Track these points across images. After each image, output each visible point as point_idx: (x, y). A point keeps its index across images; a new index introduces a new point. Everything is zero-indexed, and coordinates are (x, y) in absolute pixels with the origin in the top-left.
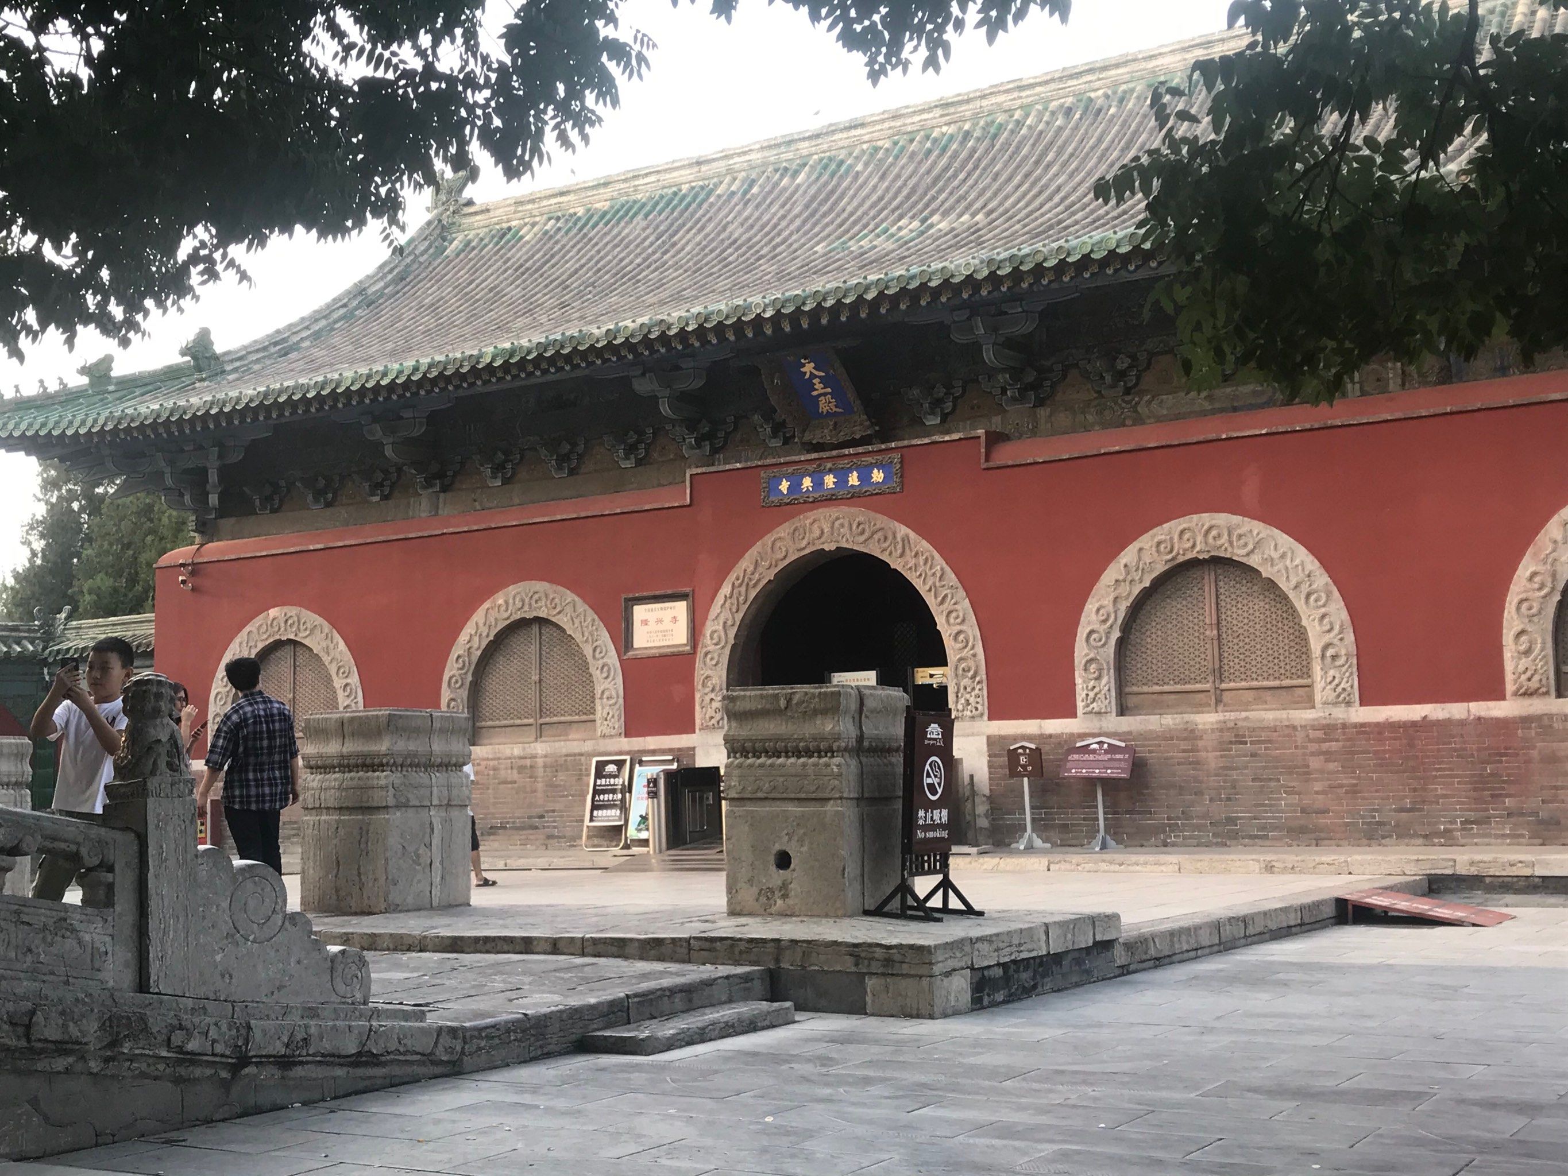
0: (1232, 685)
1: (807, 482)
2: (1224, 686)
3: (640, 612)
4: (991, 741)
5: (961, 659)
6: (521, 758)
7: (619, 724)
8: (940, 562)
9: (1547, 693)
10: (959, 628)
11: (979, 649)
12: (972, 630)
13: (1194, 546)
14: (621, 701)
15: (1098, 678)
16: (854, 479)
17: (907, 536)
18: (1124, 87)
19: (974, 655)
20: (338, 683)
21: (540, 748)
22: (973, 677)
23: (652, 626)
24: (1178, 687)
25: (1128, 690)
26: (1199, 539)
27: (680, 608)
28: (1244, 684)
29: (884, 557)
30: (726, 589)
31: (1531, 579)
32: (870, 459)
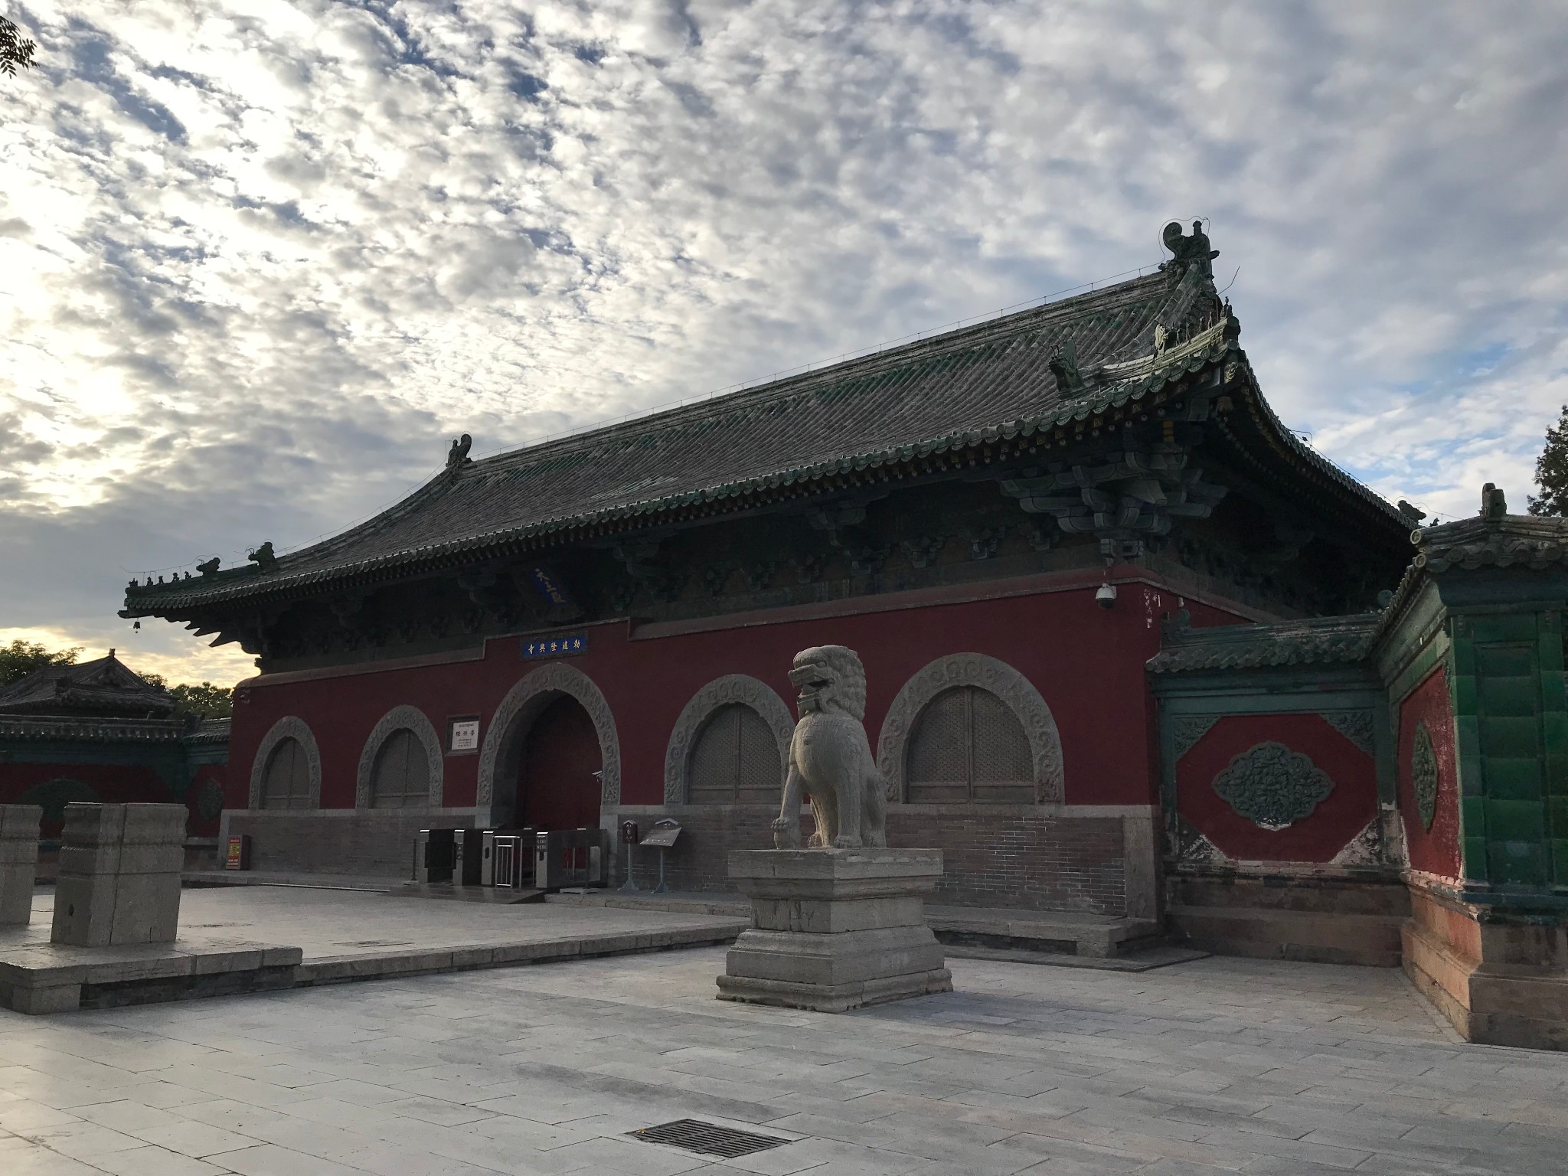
0: (744, 786)
1: (542, 647)
2: (741, 787)
3: (457, 727)
4: (621, 818)
5: (609, 764)
6: (391, 817)
7: (439, 798)
8: (603, 701)
9: (898, 800)
10: (609, 743)
11: (619, 757)
12: (616, 746)
13: (726, 696)
14: (442, 784)
15: (676, 779)
16: (565, 647)
17: (589, 683)
18: (804, 394)
19: (616, 762)
20: (311, 765)
21: (400, 812)
22: (614, 776)
23: (462, 737)
24: (718, 787)
25: (693, 787)
26: (730, 691)
27: (475, 726)
28: (750, 786)
29: (576, 696)
30: (497, 715)
31: (892, 725)
32: (573, 633)
